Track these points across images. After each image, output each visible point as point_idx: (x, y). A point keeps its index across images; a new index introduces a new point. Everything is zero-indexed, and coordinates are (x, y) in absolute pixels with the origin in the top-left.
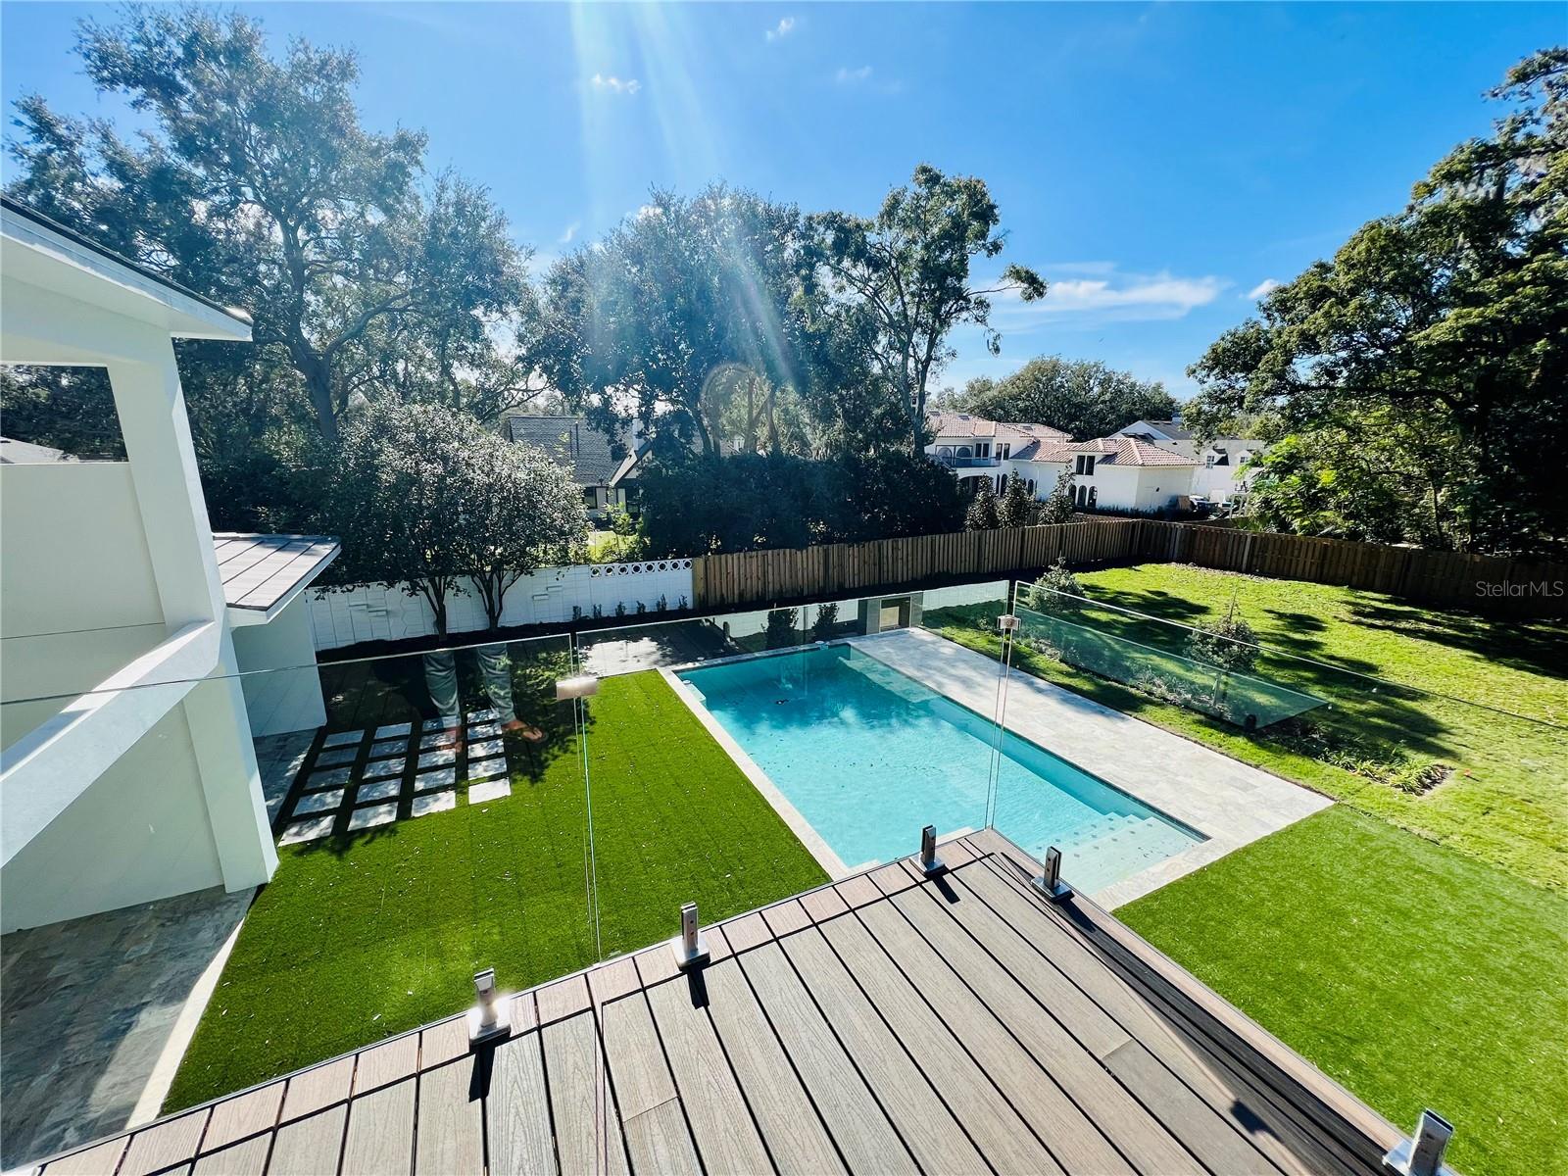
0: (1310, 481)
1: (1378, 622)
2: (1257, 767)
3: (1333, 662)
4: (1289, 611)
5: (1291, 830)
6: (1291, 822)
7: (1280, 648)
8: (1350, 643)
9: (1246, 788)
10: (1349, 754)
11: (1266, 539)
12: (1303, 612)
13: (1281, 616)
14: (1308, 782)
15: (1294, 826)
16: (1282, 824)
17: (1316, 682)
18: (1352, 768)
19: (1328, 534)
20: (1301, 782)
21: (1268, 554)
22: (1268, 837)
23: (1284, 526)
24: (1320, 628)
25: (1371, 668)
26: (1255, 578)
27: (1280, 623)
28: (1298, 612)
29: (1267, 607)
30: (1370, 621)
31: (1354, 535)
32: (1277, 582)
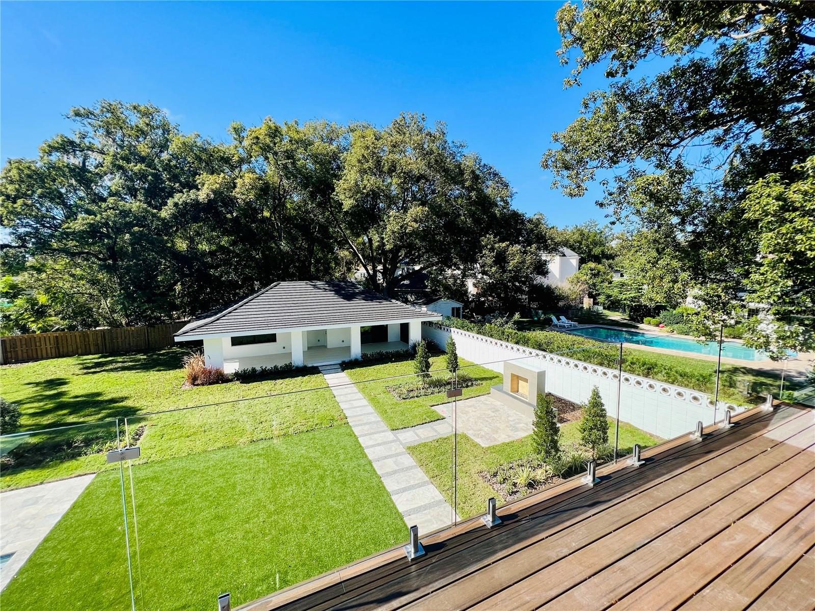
0: (33, 302)
1: (98, 370)
2: (42, 483)
3: (78, 399)
4: (43, 379)
5: (73, 507)
6: (72, 502)
7: (41, 404)
8: (85, 385)
9: (36, 502)
10: (97, 444)
11: (13, 340)
12: (53, 377)
13: (37, 384)
14: (78, 472)
15: (75, 503)
16: (67, 506)
17: (70, 414)
18: (101, 450)
19: (58, 330)
20: (73, 475)
21: (19, 349)
22: (59, 522)
23: (24, 329)
24: (65, 383)
25: (99, 394)
26: (13, 366)
27: (38, 388)
28: (49, 378)
29: (26, 382)
30: (93, 370)
31: (71, 328)
32: (30, 364)
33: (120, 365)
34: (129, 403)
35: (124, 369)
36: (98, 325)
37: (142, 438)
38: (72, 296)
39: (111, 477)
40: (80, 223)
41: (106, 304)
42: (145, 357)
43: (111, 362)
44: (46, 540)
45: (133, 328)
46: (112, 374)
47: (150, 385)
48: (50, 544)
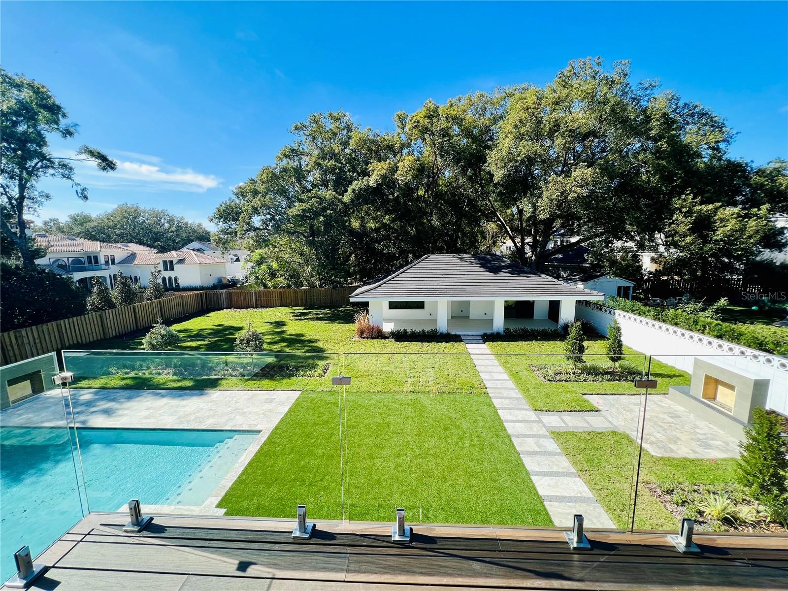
0: (270, 268)
1: (303, 318)
2: (274, 390)
3: (292, 337)
4: (274, 320)
5: (290, 411)
6: (289, 407)
7: (273, 337)
8: (295, 328)
9: (271, 401)
10: (302, 371)
11: (260, 292)
12: (279, 320)
13: (271, 323)
14: (292, 388)
15: (290, 408)
16: (286, 409)
17: (288, 346)
18: (304, 376)
19: (281, 287)
20: (289, 389)
21: (262, 299)
22: (283, 418)
23: (265, 286)
24: (284, 325)
25: (302, 335)
26: (260, 310)
27: (270, 326)
28: (277, 320)
29: (266, 321)
30: (300, 318)
31: (289, 286)
32: (268, 309)
33: (315, 316)
34: (320, 345)
35: (318, 319)
36: (303, 286)
37: (328, 372)
38: (289, 263)
39: (310, 396)
40: (297, 209)
41: (308, 269)
42: (330, 312)
43: (310, 313)
44: (276, 428)
45: (323, 289)
46: (311, 322)
47: (332, 334)
48: (278, 431)
